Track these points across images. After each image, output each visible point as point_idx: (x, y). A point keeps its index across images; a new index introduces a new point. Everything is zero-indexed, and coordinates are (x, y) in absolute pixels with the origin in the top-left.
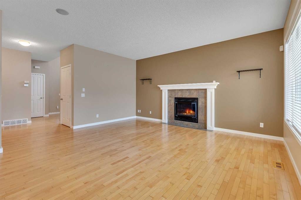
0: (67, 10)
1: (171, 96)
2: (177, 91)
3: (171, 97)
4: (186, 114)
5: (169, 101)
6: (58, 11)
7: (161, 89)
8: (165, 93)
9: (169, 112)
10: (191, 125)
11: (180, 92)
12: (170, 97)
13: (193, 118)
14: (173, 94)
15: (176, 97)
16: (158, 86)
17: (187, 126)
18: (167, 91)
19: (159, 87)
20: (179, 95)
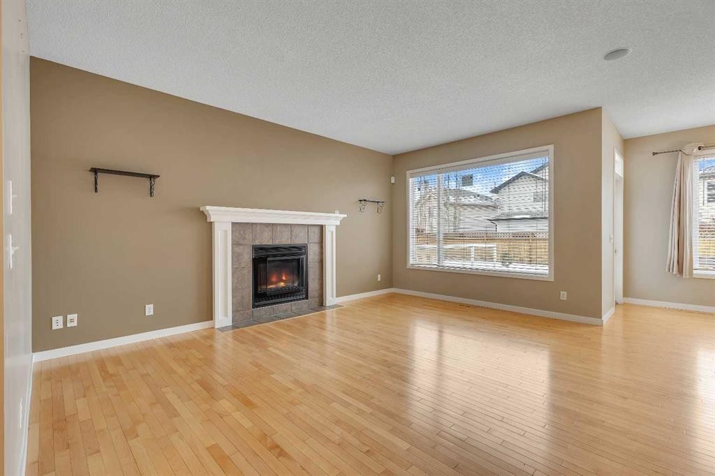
1: (241, 242)
2: (258, 227)
3: (241, 245)
5: (236, 257)
7: (209, 220)
8: (225, 233)
9: (234, 290)
11: (268, 229)
12: (239, 244)
14: (247, 237)
15: (257, 243)
18: (230, 226)
20: (266, 240)
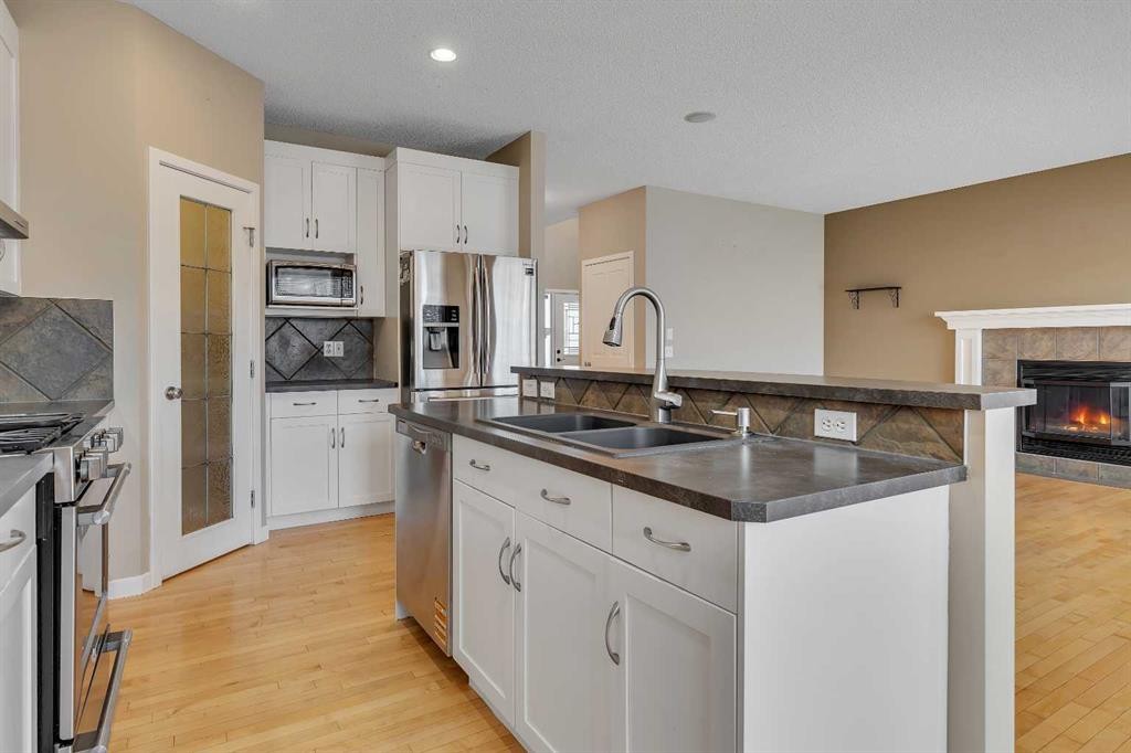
0: (711, 112)
1: (999, 355)
2: (1029, 334)
3: (998, 358)
4: (1074, 429)
5: (991, 375)
6: (689, 118)
7: (949, 328)
8: (970, 342)
10: (1102, 473)
11: (1046, 337)
12: (994, 357)
13: (1113, 443)
14: (1008, 348)
15: (1027, 356)
16: (937, 314)
17: (1083, 476)
18: (979, 335)
19: (940, 318)
20: (1043, 353)
